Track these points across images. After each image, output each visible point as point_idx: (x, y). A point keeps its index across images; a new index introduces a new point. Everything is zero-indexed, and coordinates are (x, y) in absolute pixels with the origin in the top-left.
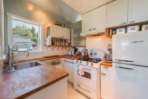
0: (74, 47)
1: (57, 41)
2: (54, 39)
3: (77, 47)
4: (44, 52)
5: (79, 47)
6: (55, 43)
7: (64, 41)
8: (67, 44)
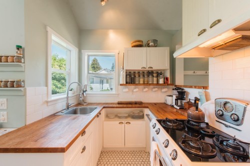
0: (178, 88)
1: (139, 76)
2: (135, 72)
3: (186, 86)
4: (118, 94)
5: (191, 87)
6: (137, 79)
7: (155, 75)
8: (161, 81)
